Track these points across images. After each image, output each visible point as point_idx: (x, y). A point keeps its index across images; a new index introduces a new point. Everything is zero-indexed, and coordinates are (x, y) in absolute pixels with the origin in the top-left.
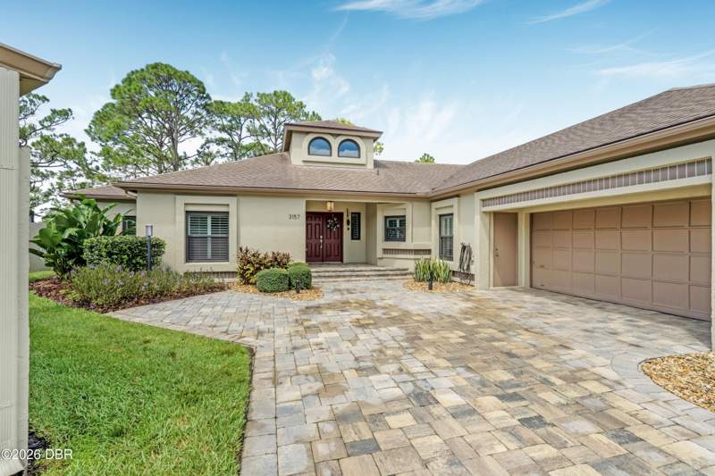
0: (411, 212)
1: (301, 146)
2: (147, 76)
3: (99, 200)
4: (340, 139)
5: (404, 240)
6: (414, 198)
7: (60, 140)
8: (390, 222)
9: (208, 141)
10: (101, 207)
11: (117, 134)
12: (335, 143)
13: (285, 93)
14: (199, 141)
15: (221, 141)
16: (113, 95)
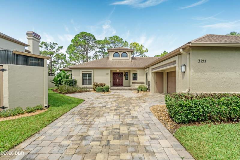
0: (139, 72)
1: (111, 55)
2: (80, 36)
3: (65, 71)
4: (122, 52)
5: (137, 80)
6: (139, 68)
7: (60, 54)
8: (134, 75)
9: (96, 52)
10: (66, 72)
11: (73, 52)
12: (120, 53)
13: (117, 36)
14: (94, 52)
15: (100, 52)
16: (72, 42)
